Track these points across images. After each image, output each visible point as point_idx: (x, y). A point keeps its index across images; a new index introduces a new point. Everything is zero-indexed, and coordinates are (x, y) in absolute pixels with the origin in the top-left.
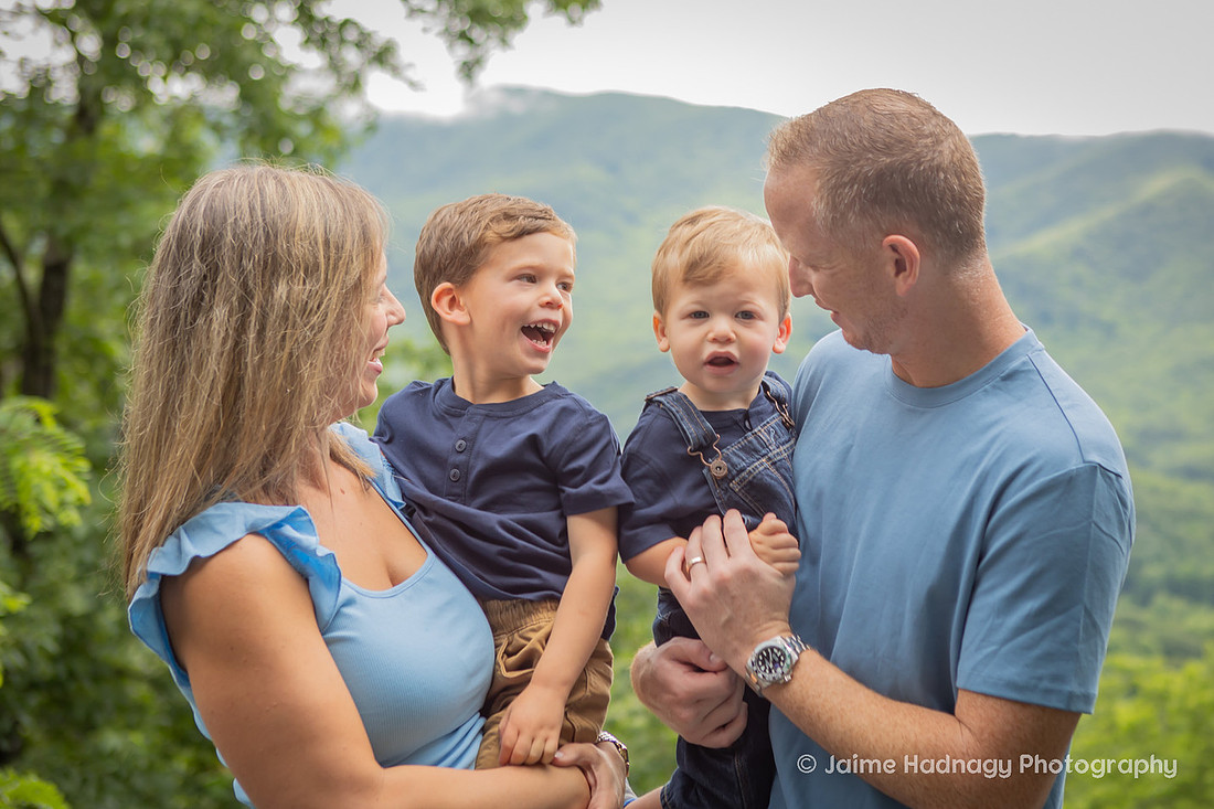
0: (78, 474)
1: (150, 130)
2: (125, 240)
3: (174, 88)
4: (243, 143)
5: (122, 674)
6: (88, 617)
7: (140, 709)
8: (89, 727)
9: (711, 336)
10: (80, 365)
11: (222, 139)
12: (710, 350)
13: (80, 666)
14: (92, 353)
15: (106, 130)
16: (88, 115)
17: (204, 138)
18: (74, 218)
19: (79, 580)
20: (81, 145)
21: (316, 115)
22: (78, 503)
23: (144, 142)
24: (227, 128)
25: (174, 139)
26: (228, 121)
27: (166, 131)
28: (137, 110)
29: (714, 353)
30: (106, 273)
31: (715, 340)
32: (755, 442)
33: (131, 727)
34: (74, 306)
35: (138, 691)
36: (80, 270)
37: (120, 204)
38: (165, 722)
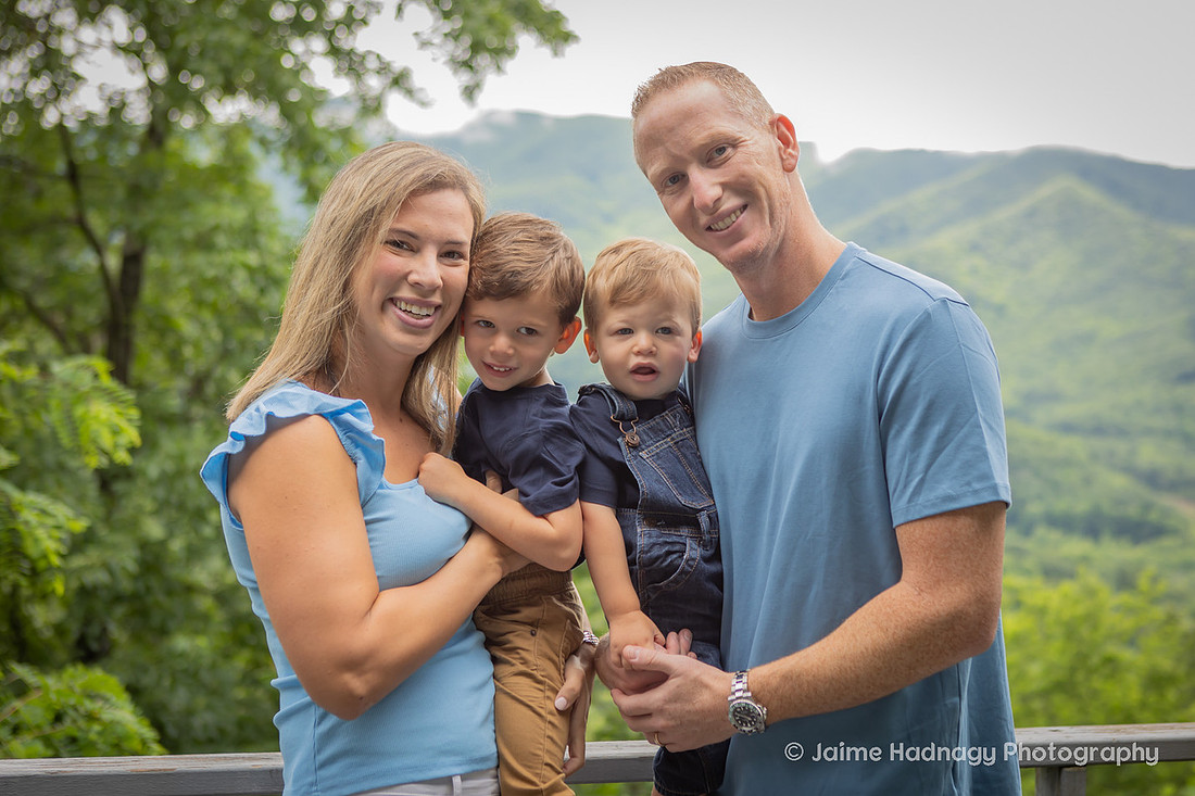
0: (130, 420)
1: (209, 143)
2: (189, 233)
3: (227, 110)
4: (284, 155)
5: (190, 589)
6: (163, 543)
7: (205, 618)
8: (164, 632)
9: (636, 349)
10: (153, 337)
11: (268, 151)
12: (634, 361)
13: (154, 582)
14: (163, 327)
15: (172, 144)
16: (157, 133)
17: (252, 149)
18: (148, 216)
19: (156, 513)
20: (152, 156)
21: (345, 134)
22: (129, 446)
23: (203, 154)
24: (270, 143)
25: (229, 152)
26: (271, 136)
27: (221, 144)
28: (198, 128)
29: (638, 364)
30: (174, 261)
31: (639, 353)
32: (662, 423)
33: (197, 632)
34: (148, 291)
35: (205, 603)
36: (153, 260)
37: (184, 204)
38: (225, 629)
